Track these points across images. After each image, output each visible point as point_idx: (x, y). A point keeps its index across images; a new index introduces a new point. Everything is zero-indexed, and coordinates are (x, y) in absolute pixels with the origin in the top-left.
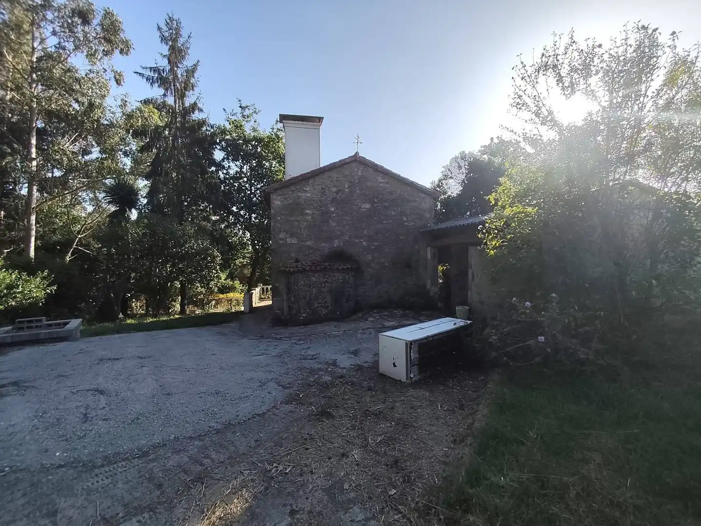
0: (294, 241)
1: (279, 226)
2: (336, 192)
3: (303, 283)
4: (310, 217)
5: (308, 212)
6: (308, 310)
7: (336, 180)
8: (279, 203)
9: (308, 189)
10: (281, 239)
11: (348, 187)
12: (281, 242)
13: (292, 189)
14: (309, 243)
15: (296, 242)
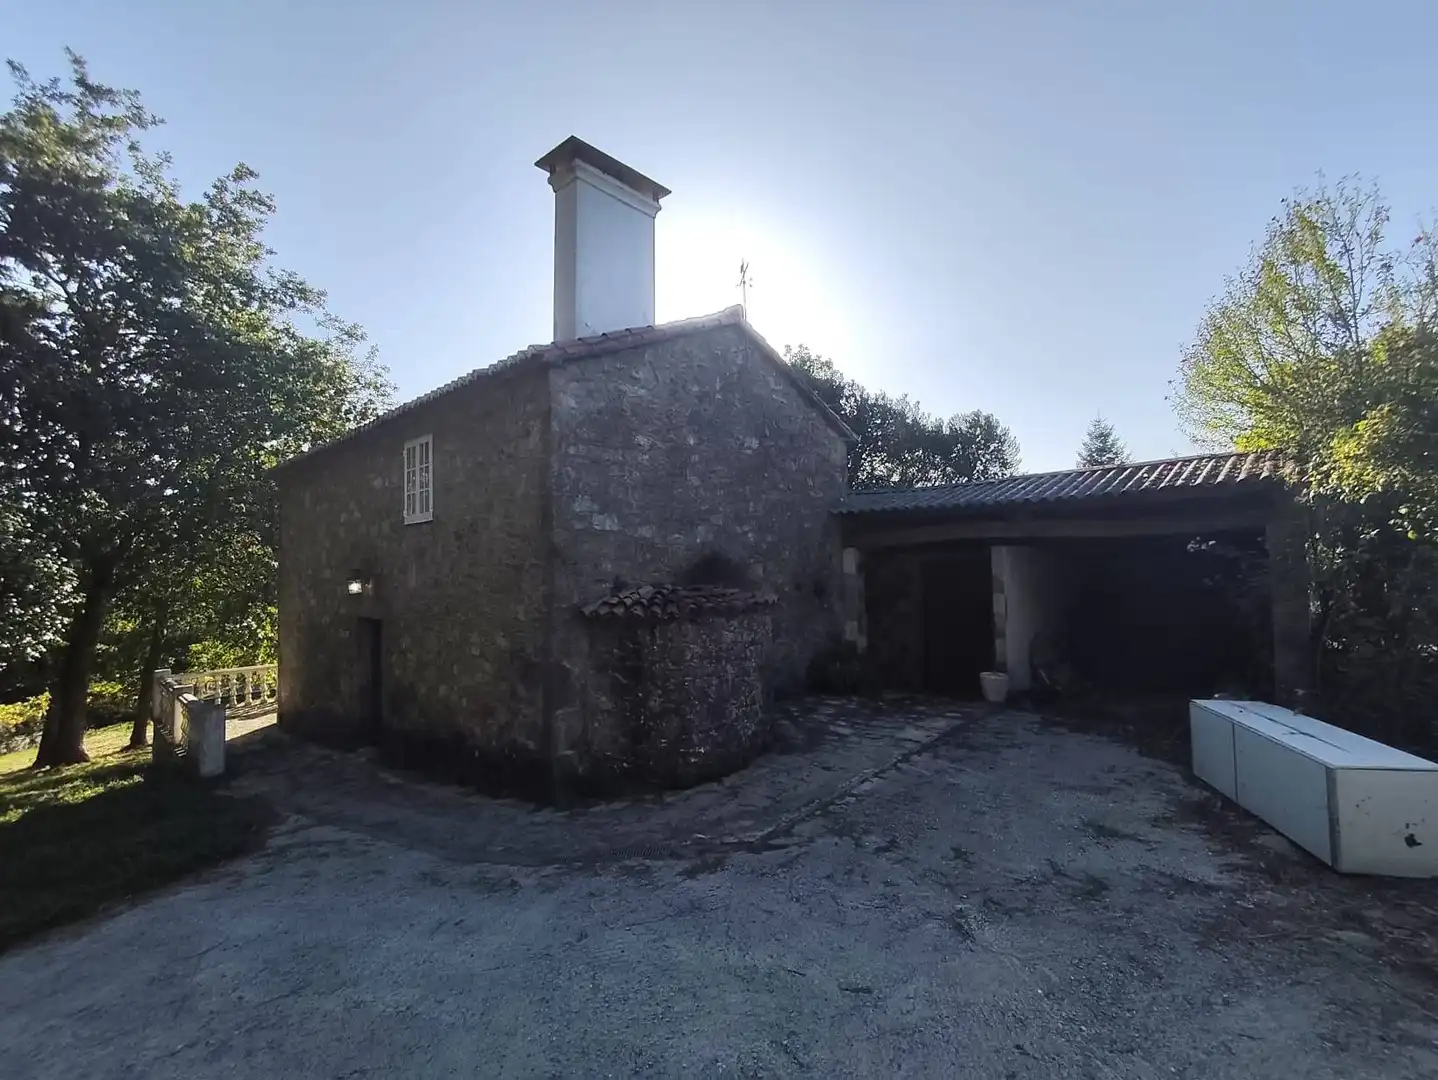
0: (610, 524)
1: (573, 474)
2: (697, 397)
3: (698, 649)
4: (647, 457)
5: (641, 440)
6: (713, 733)
7: (698, 366)
8: (572, 403)
9: (641, 375)
10: (581, 517)
11: (721, 388)
12: (578, 526)
13: (606, 368)
14: (646, 532)
15: (615, 528)
